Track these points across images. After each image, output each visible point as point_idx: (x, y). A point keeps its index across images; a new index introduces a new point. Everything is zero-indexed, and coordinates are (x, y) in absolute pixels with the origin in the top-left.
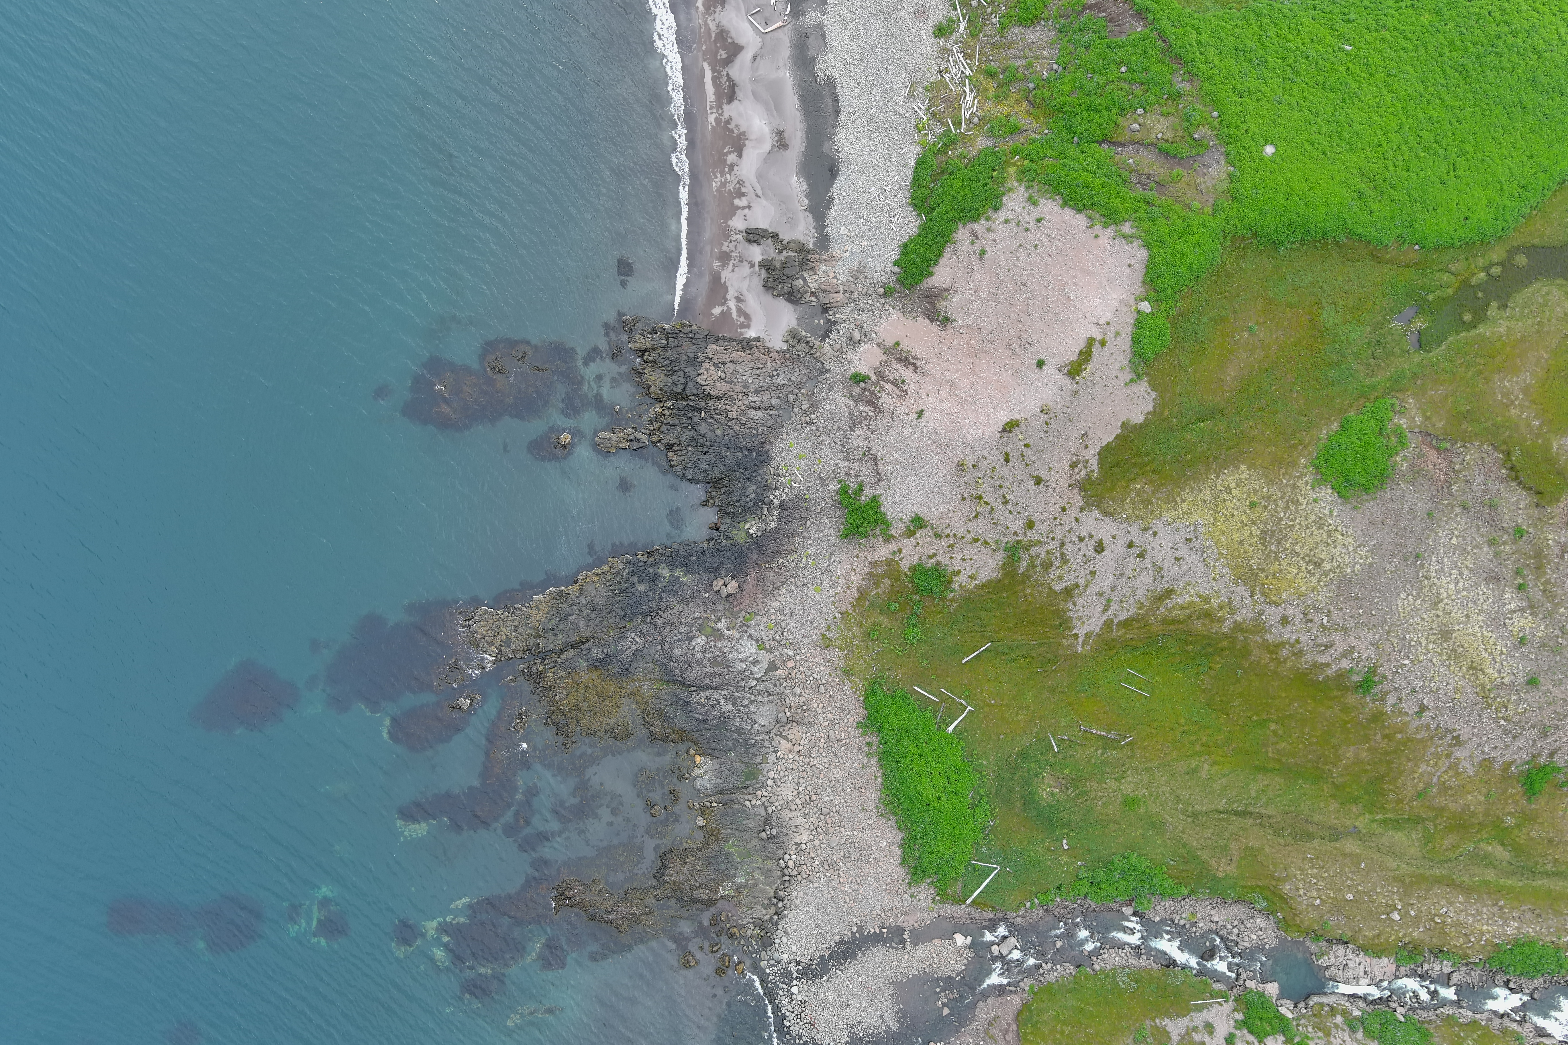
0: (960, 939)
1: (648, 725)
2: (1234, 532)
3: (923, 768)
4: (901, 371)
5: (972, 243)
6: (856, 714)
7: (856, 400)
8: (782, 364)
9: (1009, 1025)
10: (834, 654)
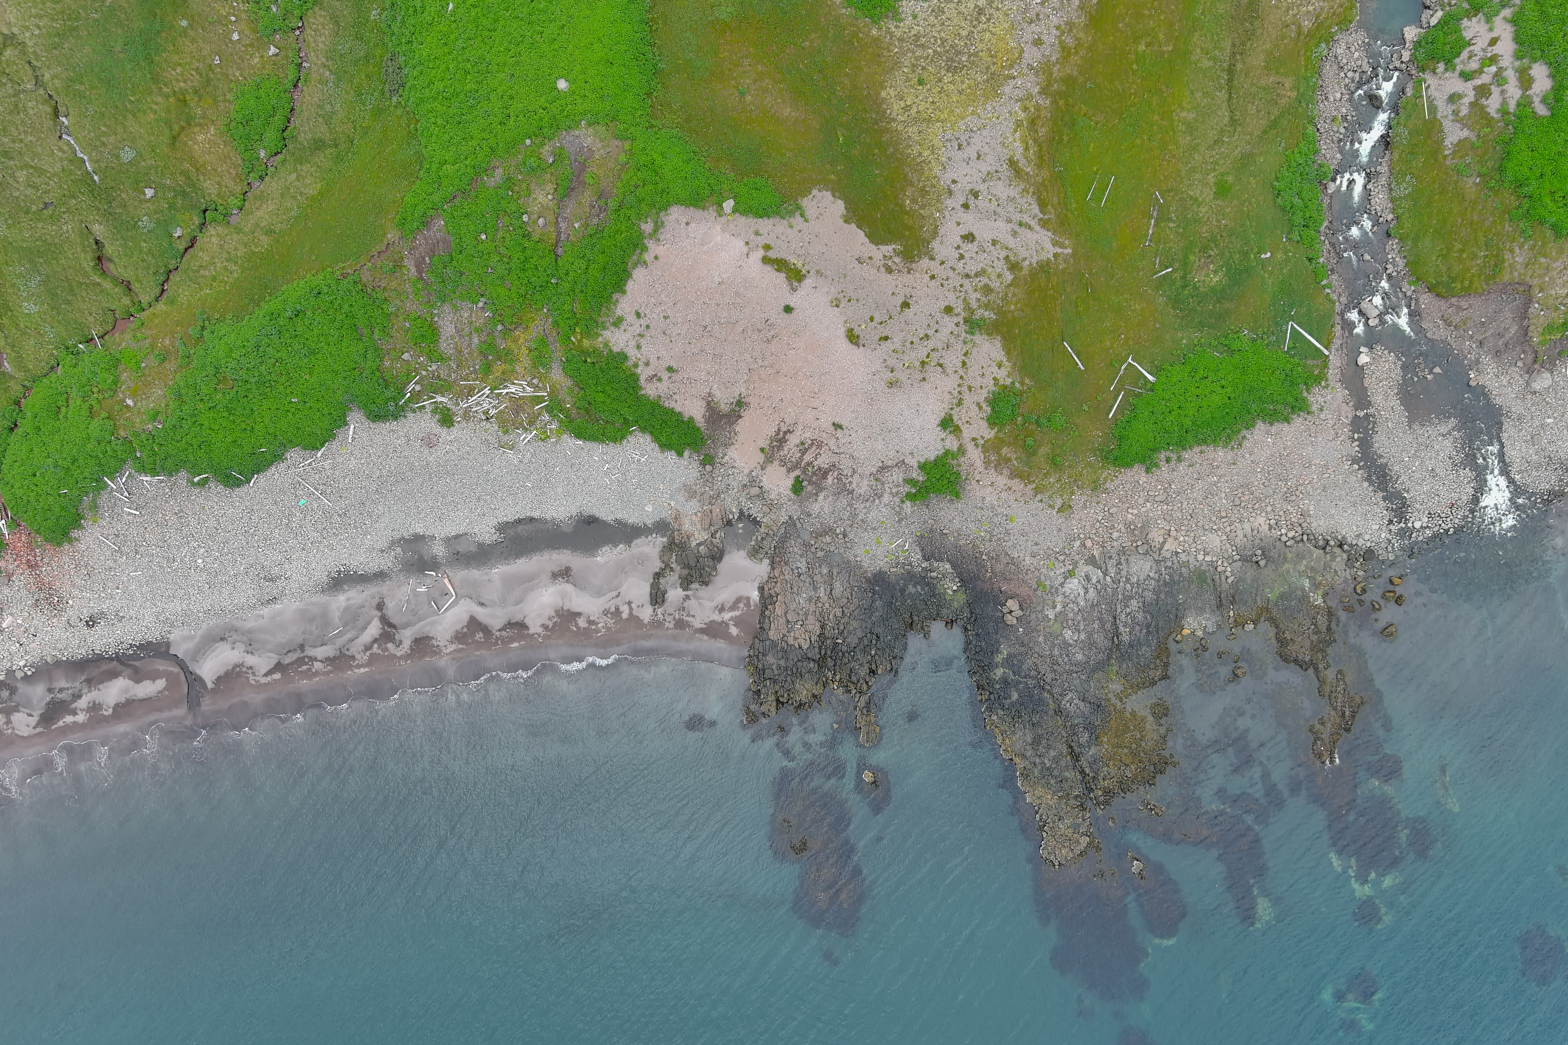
0: (1363, 359)
1: (1153, 683)
2: (950, 100)
3: (1193, 404)
4: (792, 446)
5: (660, 380)
6: (1137, 475)
7: (820, 489)
8: (786, 564)
9: (1451, 305)
10: (1078, 499)
